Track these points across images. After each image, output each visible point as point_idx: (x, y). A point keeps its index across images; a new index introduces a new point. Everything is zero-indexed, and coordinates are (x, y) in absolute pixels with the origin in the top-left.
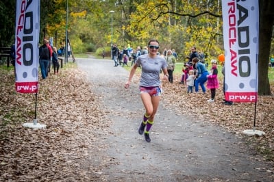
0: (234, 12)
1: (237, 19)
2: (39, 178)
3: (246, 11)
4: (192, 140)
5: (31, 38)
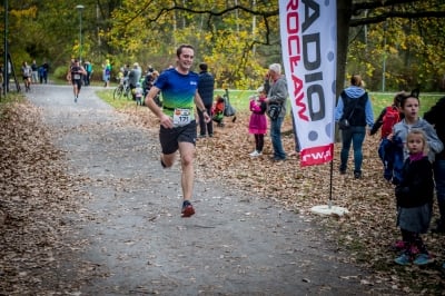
4: (229, 227)
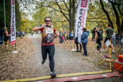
2: (14, 70)
5: (14, 28)
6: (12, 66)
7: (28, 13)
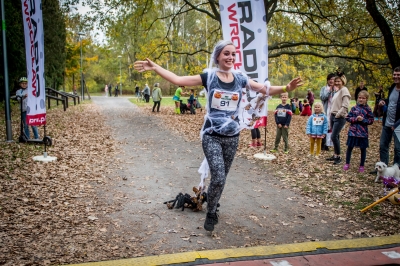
0: (237, 33)
1: (242, 41)
3: (252, 33)
6: (32, 210)
7: (92, 16)
